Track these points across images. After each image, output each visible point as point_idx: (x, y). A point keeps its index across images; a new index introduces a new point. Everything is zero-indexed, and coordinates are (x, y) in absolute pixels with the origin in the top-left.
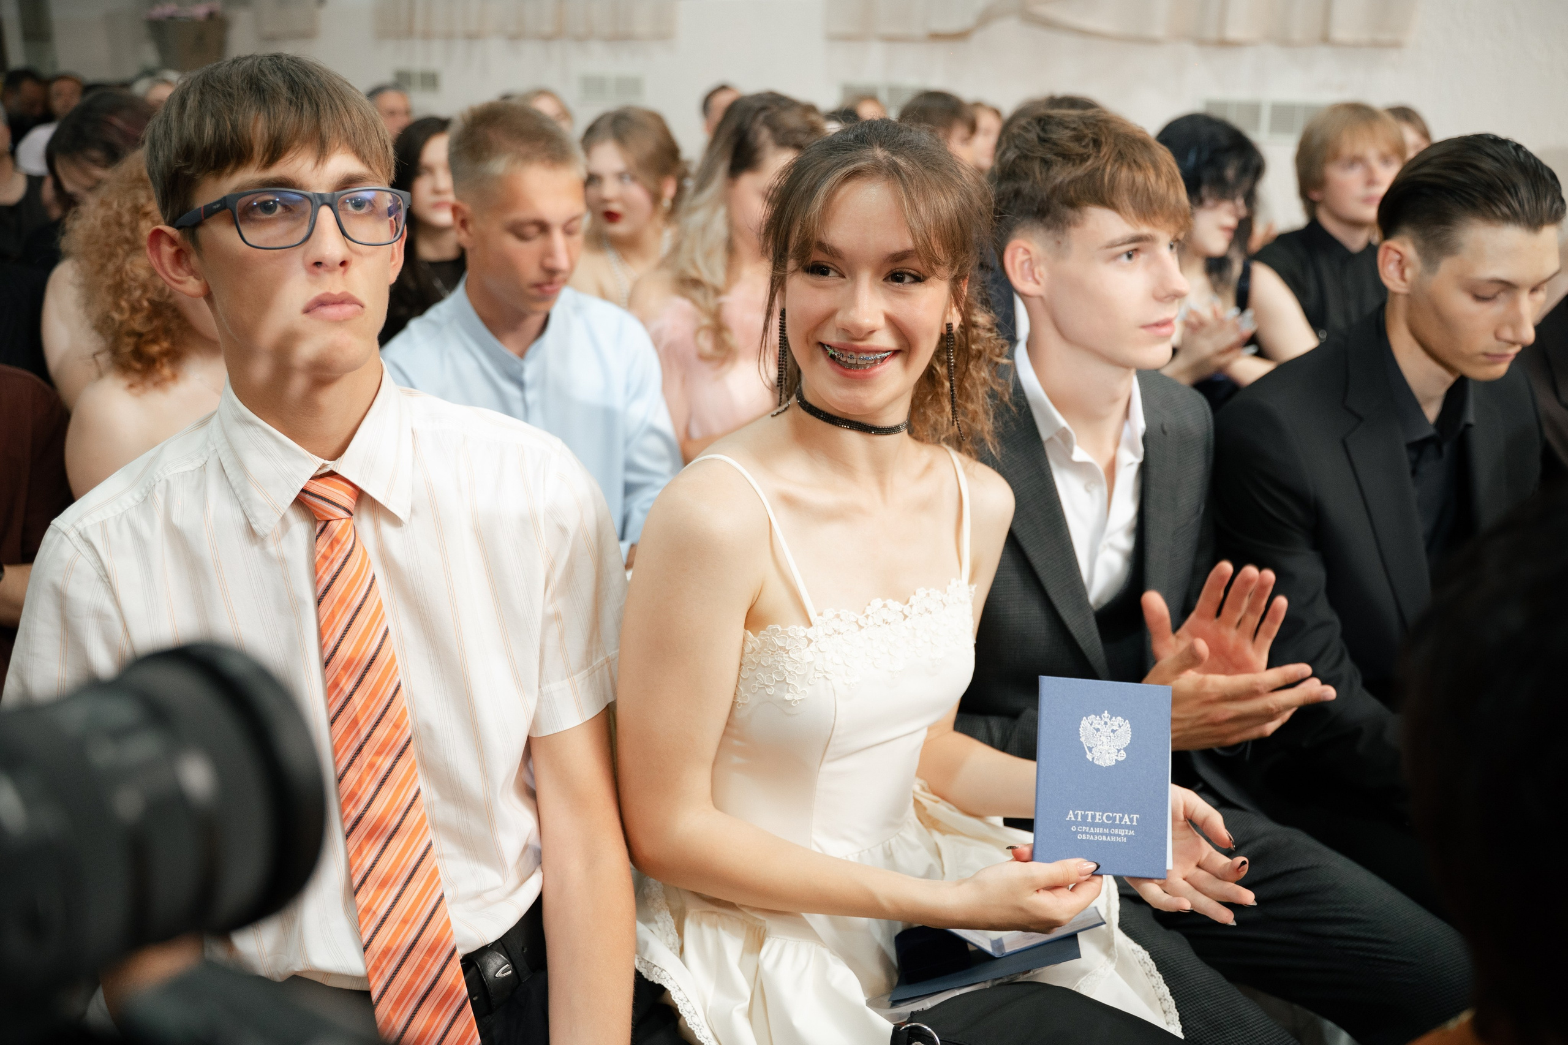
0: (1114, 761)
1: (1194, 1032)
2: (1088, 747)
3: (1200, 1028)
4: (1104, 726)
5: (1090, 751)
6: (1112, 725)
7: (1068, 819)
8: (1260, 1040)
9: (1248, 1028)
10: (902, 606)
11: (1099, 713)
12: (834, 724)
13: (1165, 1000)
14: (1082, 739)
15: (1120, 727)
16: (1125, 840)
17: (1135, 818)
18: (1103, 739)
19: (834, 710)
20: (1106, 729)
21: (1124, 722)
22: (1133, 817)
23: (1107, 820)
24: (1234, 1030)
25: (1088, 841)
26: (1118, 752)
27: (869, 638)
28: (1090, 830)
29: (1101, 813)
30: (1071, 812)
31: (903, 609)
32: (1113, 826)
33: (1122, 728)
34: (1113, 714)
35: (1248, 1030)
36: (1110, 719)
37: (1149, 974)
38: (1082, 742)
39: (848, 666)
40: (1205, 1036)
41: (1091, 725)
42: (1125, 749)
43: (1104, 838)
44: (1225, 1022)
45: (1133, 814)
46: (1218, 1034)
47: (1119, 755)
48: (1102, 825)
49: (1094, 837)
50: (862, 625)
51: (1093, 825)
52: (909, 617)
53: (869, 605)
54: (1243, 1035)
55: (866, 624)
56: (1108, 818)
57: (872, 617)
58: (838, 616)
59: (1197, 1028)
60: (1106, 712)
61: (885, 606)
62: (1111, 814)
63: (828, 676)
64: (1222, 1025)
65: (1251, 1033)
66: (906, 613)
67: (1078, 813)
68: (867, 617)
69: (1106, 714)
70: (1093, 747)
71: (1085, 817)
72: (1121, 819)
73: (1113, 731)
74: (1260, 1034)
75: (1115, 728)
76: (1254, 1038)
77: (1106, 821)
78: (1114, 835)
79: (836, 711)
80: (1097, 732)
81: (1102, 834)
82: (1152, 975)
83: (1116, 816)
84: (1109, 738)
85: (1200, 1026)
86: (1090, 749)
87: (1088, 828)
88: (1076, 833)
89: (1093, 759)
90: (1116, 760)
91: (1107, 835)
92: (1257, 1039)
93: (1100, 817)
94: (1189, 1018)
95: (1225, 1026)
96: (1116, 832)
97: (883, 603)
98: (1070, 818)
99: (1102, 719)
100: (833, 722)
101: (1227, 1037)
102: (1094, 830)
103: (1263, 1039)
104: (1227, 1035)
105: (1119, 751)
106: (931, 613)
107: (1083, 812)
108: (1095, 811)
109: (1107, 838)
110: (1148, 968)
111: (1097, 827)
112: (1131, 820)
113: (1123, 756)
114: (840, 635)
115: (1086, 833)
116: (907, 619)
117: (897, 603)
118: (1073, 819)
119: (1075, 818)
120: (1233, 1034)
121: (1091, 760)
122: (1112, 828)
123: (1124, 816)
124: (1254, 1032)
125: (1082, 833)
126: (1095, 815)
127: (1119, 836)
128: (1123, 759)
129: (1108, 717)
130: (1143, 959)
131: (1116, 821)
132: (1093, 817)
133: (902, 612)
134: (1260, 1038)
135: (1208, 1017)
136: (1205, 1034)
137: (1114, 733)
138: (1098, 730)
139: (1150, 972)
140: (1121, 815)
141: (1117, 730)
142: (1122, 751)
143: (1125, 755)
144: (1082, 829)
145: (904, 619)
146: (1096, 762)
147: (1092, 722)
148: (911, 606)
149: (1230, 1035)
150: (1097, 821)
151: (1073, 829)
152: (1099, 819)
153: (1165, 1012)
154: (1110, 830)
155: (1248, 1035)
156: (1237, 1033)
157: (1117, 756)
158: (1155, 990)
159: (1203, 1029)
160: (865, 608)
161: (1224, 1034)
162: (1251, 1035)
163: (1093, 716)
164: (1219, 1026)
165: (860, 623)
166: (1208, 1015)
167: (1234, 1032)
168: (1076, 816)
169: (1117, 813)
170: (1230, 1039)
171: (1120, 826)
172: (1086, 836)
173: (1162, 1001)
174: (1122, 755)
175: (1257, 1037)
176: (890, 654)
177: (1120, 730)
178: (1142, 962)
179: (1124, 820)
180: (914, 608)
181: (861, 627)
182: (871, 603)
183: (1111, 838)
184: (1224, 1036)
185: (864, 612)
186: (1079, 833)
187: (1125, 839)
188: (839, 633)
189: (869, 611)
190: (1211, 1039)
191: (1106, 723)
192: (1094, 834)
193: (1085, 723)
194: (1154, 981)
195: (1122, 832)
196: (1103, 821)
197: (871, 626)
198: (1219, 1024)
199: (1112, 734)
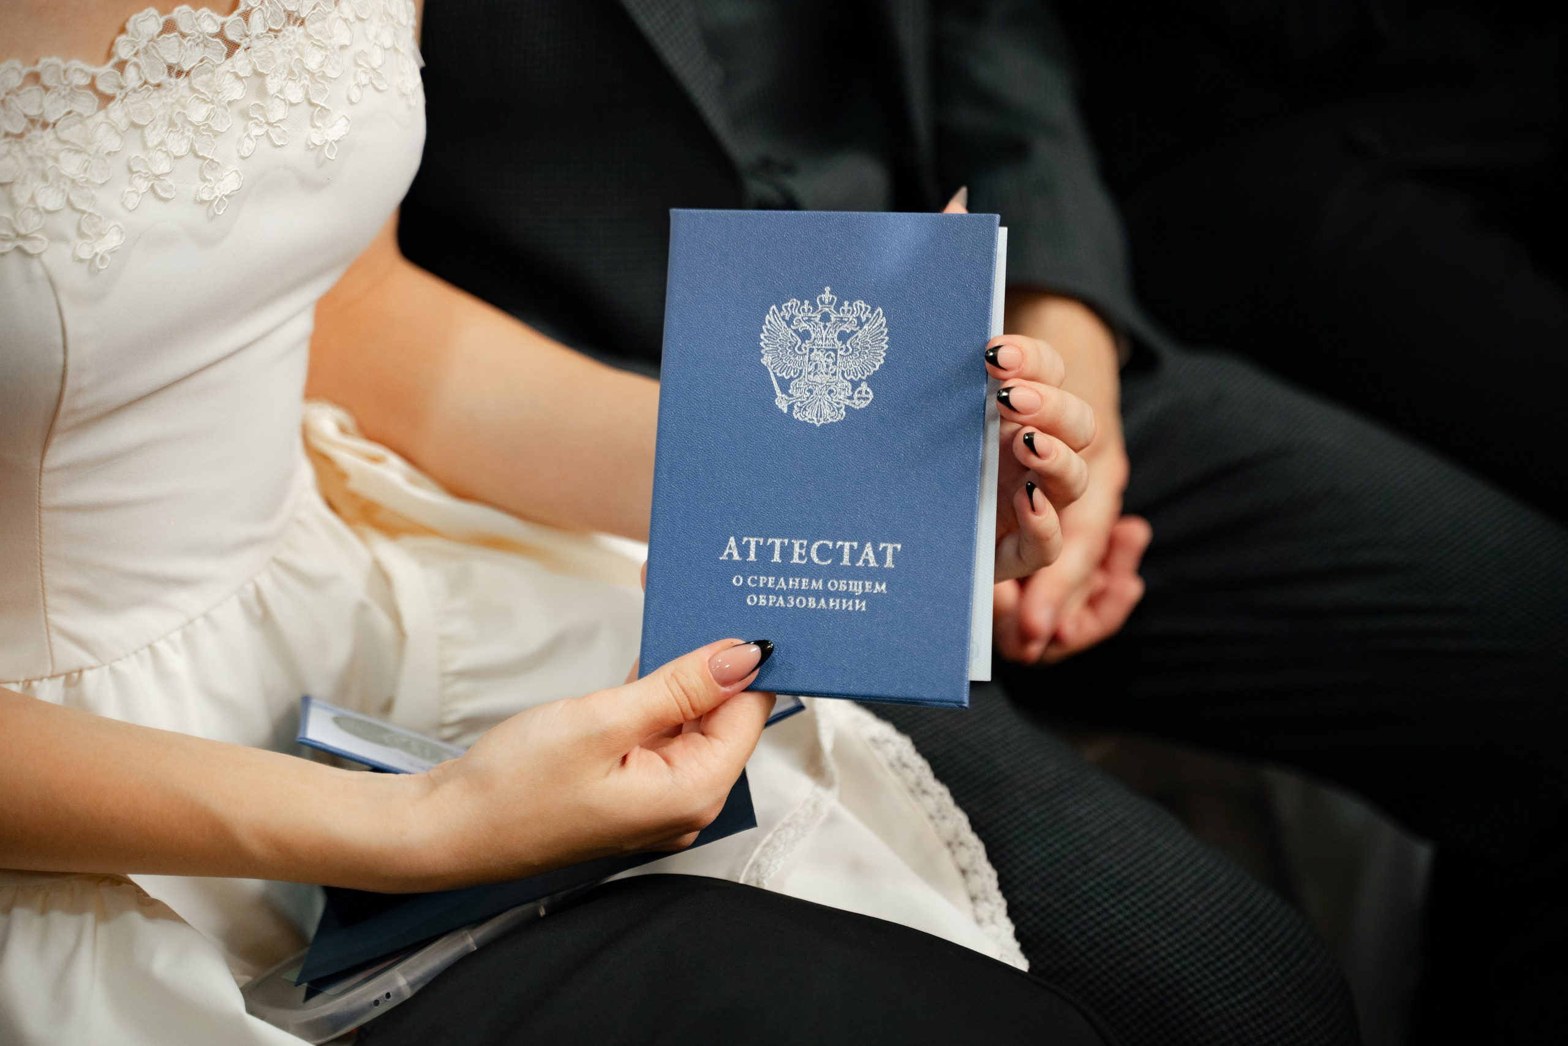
0: (842, 411)
1: (1036, 914)
2: (780, 380)
3: (1049, 905)
4: (822, 324)
5: (785, 387)
6: (842, 321)
7: (724, 557)
8: (1189, 911)
9: (1159, 887)
10: (220, 19)
11: (808, 294)
12: (65, 366)
13: (961, 844)
14: (766, 360)
15: (861, 324)
16: (861, 605)
17: (890, 551)
18: (819, 357)
19: (59, 330)
20: (824, 333)
21: (872, 312)
22: (885, 548)
23: (821, 559)
24: (1126, 898)
25: (773, 610)
26: (853, 390)
27: (134, 125)
28: (776, 583)
29: (805, 543)
30: (732, 539)
31: (223, 25)
32: (837, 572)
33: (866, 327)
34: (845, 294)
35: (1160, 892)
36: (837, 309)
37: (917, 790)
38: (765, 368)
39: (83, 212)
40: (1063, 921)
41: (789, 323)
42: (871, 381)
43: (812, 602)
44: (1106, 880)
45: (885, 541)
46: (1092, 913)
47: (856, 395)
48: (808, 570)
49: (786, 601)
50: (109, 91)
51: (786, 570)
52: (244, 45)
53: (123, 30)
54: (1148, 906)
55: (122, 88)
56: (822, 552)
57: (136, 65)
58: (35, 77)
59: (1043, 904)
60: (827, 289)
61: (169, 27)
62: (830, 544)
63: (27, 246)
64: (1099, 889)
65: (1167, 898)
66: (232, 36)
67: (748, 542)
68: (121, 66)
69: (827, 296)
70: (792, 379)
71: (765, 552)
72: (855, 555)
73: (843, 337)
74: (1186, 895)
75: (846, 328)
76: (1175, 909)
77: (816, 560)
78: (838, 595)
79: (64, 333)
80: (803, 341)
81: (807, 593)
82: (924, 792)
83: (842, 547)
84: (833, 355)
85: (1050, 900)
86: (785, 385)
87: (771, 580)
88: (745, 590)
89: (791, 407)
90: (847, 408)
91: (817, 594)
92: (1182, 910)
93: (803, 552)
94: (1022, 883)
95: (1106, 890)
96: (843, 587)
97: (162, 20)
98: (730, 555)
99: (816, 307)
100: (61, 361)
101: (1113, 916)
102: (787, 583)
103: (1194, 907)
104: (1113, 911)
105: (855, 385)
106: (302, 23)
107: (761, 540)
108: (792, 536)
109: (818, 602)
110: (911, 777)
111: (793, 576)
112: (880, 556)
113: (862, 401)
114: (49, 129)
115: (767, 591)
116: (239, 53)
117: (205, 11)
118: (736, 557)
119: (740, 555)
120: (1127, 908)
121: (785, 410)
122: (832, 578)
123: (862, 547)
124: (1173, 894)
125: (758, 591)
126: (791, 545)
127: (850, 595)
128: (864, 404)
129: (831, 303)
130: (899, 759)
131: (841, 559)
132: (787, 552)
133: (220, 35)
134: (1188, 906)
135: (1064, 876)
136: (1063, 916)
137: (844, 343)
138: (805, 336)
139: (919, 784)
140: (855, 544)
141: (853, 333)
142: (864, 387)
143: (871, 396)
144: (758, 581)
145: (229, 55)
146: (797, 416)
147: (793, 317)
148: (246, 15)
149: (1120, 912)
150: (796, 560)
151: (737, 581)
152: (801, 557)
153: (964, 872)
154: (825, 584)
155: (1160, 903)
156: (1134, 904)
157: (851, 398)
158: (937, 826)
159: (1057, 905)
160: (112, 44)
161: (1105, 910)
162: (1168, 904)
163: (795, 301)
164: (1092, 894)
165: (101, 87)
166: (1064, 871)
167: (1127, 903)
168: (744, 550)
169: (845, 540)
170: (1120, 922)
171: (853, 573)
172: (768, 599)
173: (955, 847)
174: (864, 395)
175: (1181, 905)
176: (197, 156)
177: (859, 334)
178: (898, 765)
179: (863, 556)
180: (256, 19)
181: (106, 99)
182: (130, 26)
183: (827, 603)
184: (1105, 915)
185: (109, 55)
186: (751, 591)
187: (864, 604)
188: (45, 125)
189: (123, 51)
190: (1077, 927)
191: (825, 318)
192: (785, 594)
193: (772, 318)
194: (930, 803)
195: (856, 587)
196: (810, 560)
197: (135, 91)
198: (1092, 889)
199: (839, 344)
